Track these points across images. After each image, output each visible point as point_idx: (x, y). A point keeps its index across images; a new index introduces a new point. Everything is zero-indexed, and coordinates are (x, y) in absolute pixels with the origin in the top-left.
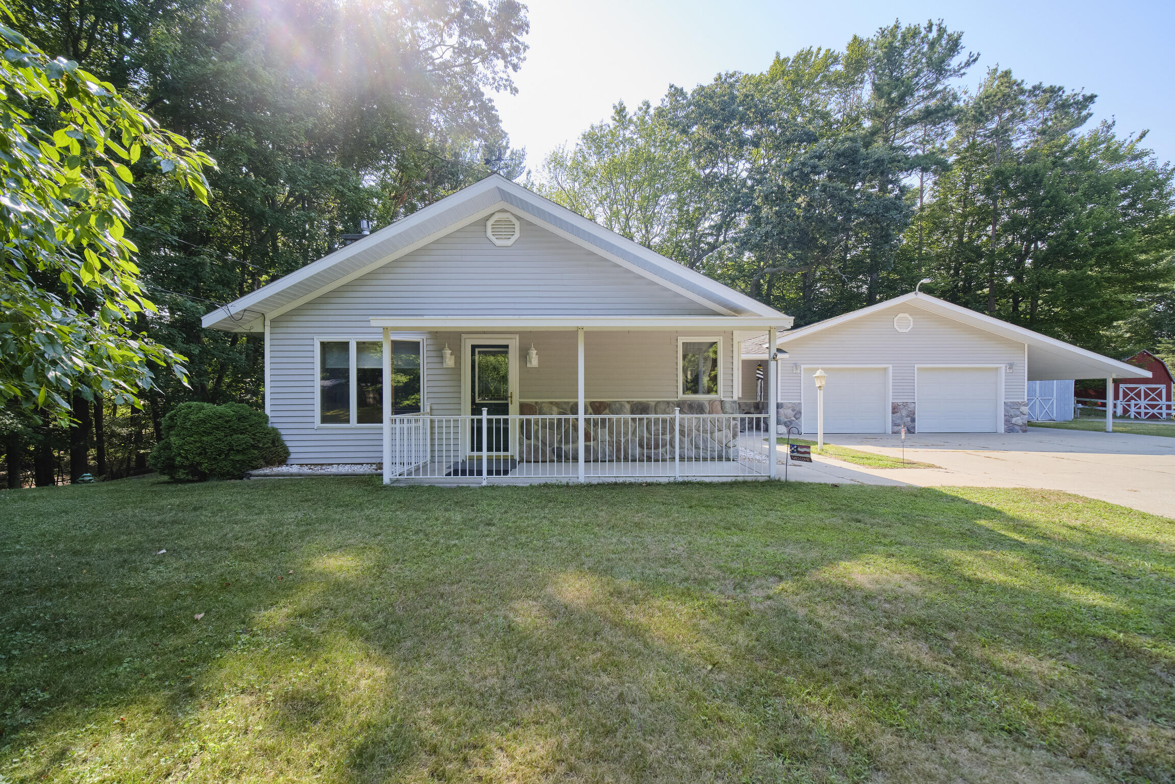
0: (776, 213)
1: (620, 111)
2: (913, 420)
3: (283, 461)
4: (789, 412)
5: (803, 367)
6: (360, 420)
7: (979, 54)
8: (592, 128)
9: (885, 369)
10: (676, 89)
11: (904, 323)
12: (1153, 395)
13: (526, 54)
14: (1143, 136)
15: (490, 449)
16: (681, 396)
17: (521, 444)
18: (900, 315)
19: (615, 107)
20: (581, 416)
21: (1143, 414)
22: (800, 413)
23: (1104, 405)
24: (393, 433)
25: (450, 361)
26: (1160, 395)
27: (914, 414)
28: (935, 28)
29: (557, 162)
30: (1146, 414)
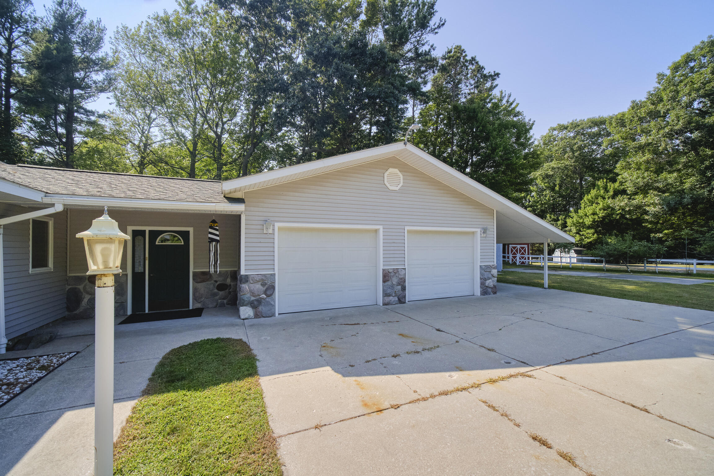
2: (404, 289)
4: (260, 288)
7: (445, 21)
9: (376, 231)
12: (523, 251)
18: (391, 170)
22: (273, 288)
27: (405, 281)
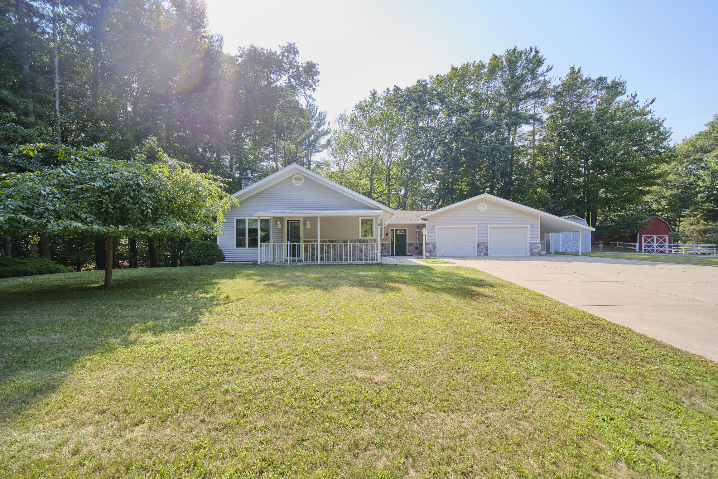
0: (443, 151)
1: (374, 94)
2: (487, 250)
3: (224, 261)
4: (431, 247)
5: (437, 227)
6: (249, 246)
7: (552, 66)
8: (361, 102)
9: (475, 228)
10: (397, 88)
11: (483, 207)
12: (661, 241)
13: (319, 83)
14: (653, 101)
15: (290, 256)
16: (360, 238)
17: (305, 255)
18: (481, 203)
19: (371, 92)
20: (319, 243)
21: (655, 251)
22: (436, 247)
23: (635, 246)
24: (261, 251)
25: (280, 226)
26: (665, 241)
27: (488, 247)
28: (533, 51)
29: (342, 119)
30: (657, 251)
